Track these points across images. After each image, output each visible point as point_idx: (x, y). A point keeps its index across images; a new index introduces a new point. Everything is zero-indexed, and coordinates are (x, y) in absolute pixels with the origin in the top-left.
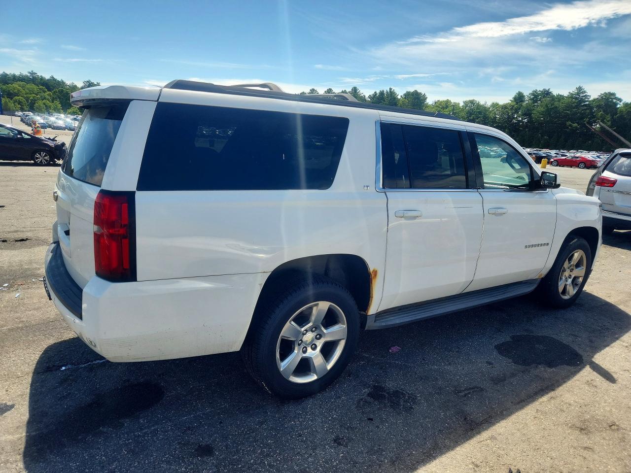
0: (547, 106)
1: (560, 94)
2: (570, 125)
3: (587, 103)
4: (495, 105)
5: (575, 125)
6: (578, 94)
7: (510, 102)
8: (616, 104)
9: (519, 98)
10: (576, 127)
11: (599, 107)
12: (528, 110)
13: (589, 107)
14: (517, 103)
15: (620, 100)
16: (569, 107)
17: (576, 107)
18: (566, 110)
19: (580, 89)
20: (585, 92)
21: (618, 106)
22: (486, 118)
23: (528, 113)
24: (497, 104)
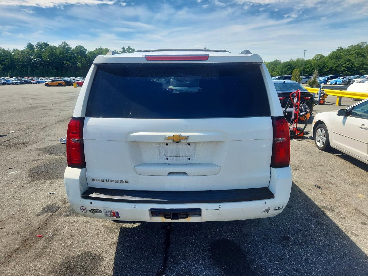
0: (49, 52)
1: (54, 45)
2: (66, 63)
3: (71, 51)
4: (15, 51)
5: (69, 63)
6: (64, 46)
7: (25, 49)
8: (85, 52)
9: (30, 46)
10: (69, 64)
11: (77, 53)
12: (39, 54)
13: (72, 53)
14: (30, 50)
15: (86, 50)
16: (62, 53)
17: (66, 53)
18: (61, 55)
19: (64, 43)
20: (68, 45)
21: (86, 53)
22: (12, 59)
23: (39, 56)
24: (18, 50)
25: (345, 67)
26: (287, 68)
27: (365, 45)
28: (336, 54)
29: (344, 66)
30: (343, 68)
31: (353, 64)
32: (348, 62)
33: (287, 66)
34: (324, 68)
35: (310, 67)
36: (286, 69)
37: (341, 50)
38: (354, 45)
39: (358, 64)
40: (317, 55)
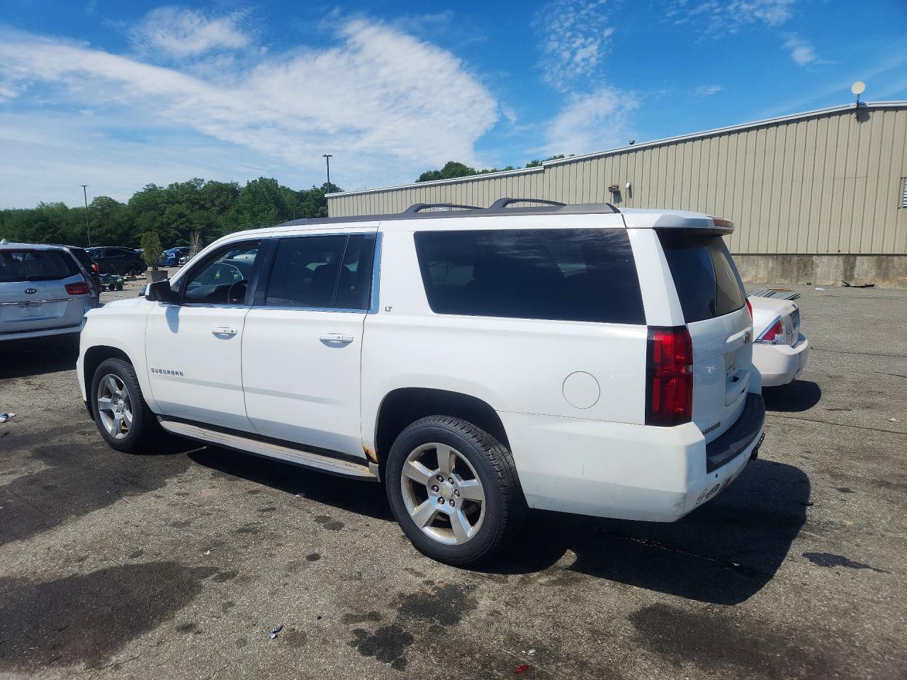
25: (177, 229)
26: (36, 226)
27: (202, 186)
28: (147, 199)
29: (174, 228)
30: (173, 232)
31: (192, 224)
32: (181, 218)
33: (36, 222)
34: (131, 230)
35: (99, 227)
36: (33, 230)
37: (152, 191)
38: (180, 182)
39: (202, 224)
40: (98, 199)
